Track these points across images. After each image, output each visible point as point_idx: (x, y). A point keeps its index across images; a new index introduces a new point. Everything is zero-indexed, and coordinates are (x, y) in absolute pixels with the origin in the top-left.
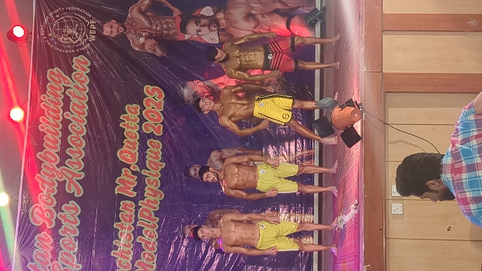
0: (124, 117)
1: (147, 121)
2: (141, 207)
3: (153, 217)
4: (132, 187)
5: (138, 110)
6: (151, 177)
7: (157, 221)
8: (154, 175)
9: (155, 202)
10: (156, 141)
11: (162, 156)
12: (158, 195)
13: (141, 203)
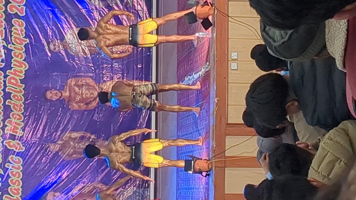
1: (11, 3)
3: (19, 84)
4: (1, 59)
6: (16, 51)
7: (23, 87)
8: (19, 49)
9: (21, 72)
10: (20, 20)
11: (25, 33)
12: (24, 66)
13: (9, 73)
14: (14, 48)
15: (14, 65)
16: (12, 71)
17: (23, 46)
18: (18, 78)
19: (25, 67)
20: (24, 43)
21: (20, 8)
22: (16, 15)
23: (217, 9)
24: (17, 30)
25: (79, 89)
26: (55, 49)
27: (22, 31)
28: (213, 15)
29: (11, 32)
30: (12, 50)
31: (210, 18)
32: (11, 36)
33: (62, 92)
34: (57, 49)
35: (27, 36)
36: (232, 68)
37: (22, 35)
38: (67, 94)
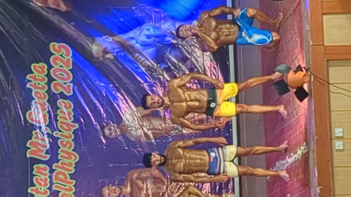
0: (30, 77)
1: (55, 80)
2: (55, 170)
3: (69, 179)
4: (45, 150)
5: (45, 69)
6: (64, 139)
7: (74, 184)
8: (67, 137)
9: (70, 165)
10: (67, 101)
11: (74, 116)
12: (73, 158)
13: (56, 166)
14: (61, 135)
15: (61, 156)
16: (59, 164)
17: (71, 133)
18: (67, 173)
19: (75, 158)
20: (73, 129)
21: (66, 86)
22: (62, 95)
23: (314, 75)
24: (64, 113)
25: (143, 183)
26: (111, 134)
27: (69, 114)
28: (309, 82)
29: (56, 116)
30: (58, 138)
31: (306, 87)
32: (57, 121)
33: (123, 187)
34: (113, 134)
35: (76, 120)
36: (337, 148)
37: (70, 119)
38: (129, 189)
